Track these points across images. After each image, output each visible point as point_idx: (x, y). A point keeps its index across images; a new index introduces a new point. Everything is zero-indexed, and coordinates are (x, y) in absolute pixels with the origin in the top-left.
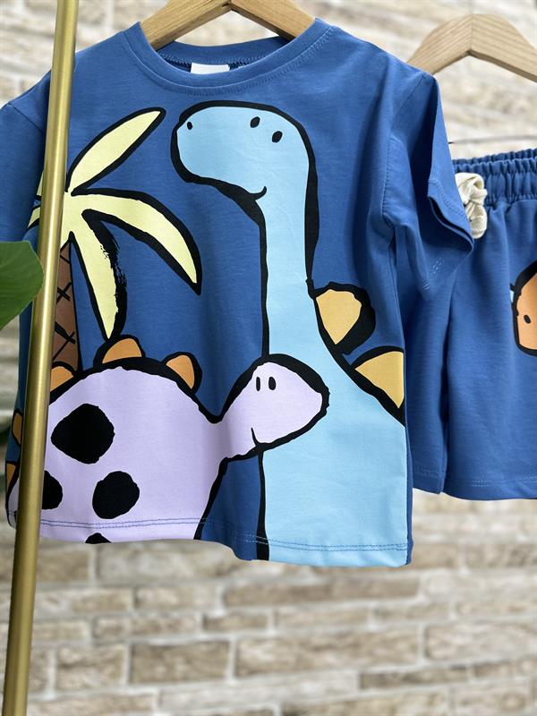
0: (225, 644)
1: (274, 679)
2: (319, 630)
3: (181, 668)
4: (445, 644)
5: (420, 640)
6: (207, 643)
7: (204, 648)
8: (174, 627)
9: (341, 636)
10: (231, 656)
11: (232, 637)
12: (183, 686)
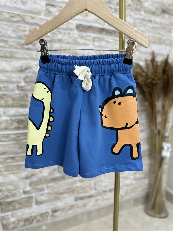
0: (32, 197)
1: (49, 203)
2: (61, 188)
3: (17, 206)
4: (100, 186)
5: (93, 186)
6: (25, 198)
7: (24, 200)
8: (14, 195)
9: (68, 189)
10: (34, 200)
11: (33, 195)
12: (19, 211)
